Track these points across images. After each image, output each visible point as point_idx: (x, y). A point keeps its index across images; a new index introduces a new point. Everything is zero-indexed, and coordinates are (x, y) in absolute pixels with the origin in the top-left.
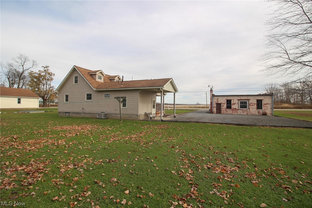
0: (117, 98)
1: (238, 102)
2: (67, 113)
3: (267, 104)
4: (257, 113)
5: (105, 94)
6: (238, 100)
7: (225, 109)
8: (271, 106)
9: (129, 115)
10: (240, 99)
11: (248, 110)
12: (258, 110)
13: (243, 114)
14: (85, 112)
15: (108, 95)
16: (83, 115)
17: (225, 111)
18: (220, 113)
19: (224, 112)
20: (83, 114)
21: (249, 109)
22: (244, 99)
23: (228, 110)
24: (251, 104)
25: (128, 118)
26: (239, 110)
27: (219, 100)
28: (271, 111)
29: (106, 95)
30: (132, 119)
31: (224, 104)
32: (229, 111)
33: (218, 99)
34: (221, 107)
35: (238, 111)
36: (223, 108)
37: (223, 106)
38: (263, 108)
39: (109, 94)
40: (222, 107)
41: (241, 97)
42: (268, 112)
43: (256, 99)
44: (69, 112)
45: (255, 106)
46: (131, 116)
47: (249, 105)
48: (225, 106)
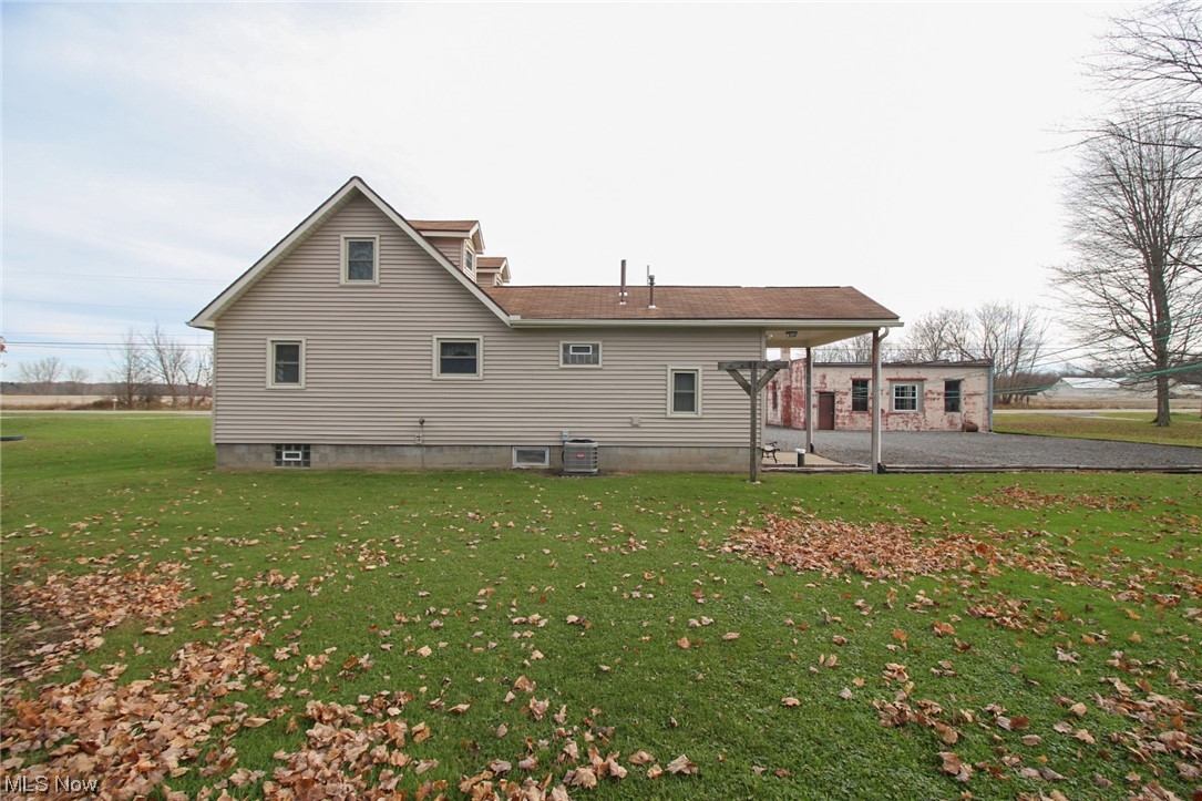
0: (732, 369)
1: (891, 388)
2: (288, 447)
3: (975, 394)
4: (946, 426)
5: (566, 348)
6: (891, 380)
7: (847, 414)
8: (986, 399)
9: (709, 451)
10: (896, 377)
11: (921, 416)
12: (949, 414)
13: (905, 428)
14: (429, 440)
15: (587, 349)
16: (412, 459)
17: (847, 421)
18: (832, 428)
19: (844, 424)
20: (417, 452)
21: (923, 410)
22: (909, 376)
23: (857, 416)
24: (930, 396)
25: (706, 466)
26: (892, 416)
27: (828, 380)
28: (986, 417)
29: (575, 349)
30: (726, 466)
31: (846, 394)
32: (863, 420)
33: (824, 377)
34: (836, 406)
35: (890, 419)
36: (841, 411)
37: (841, 402)
38: (964, 407)
39: (596, 348)
40: (838, 406)
41: (900, 370)
42: (978, 419)
43: (942, 377)
44: (307, 447)
45: (941, 403)
46: (721, 453)
47: (924, 397)
48: (849, 400)
